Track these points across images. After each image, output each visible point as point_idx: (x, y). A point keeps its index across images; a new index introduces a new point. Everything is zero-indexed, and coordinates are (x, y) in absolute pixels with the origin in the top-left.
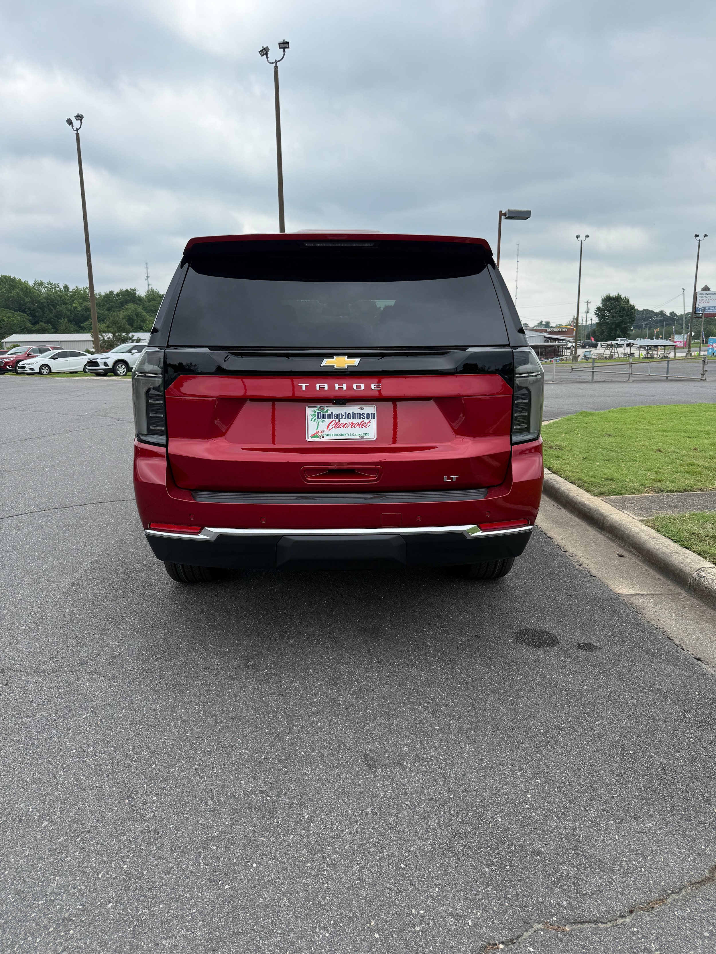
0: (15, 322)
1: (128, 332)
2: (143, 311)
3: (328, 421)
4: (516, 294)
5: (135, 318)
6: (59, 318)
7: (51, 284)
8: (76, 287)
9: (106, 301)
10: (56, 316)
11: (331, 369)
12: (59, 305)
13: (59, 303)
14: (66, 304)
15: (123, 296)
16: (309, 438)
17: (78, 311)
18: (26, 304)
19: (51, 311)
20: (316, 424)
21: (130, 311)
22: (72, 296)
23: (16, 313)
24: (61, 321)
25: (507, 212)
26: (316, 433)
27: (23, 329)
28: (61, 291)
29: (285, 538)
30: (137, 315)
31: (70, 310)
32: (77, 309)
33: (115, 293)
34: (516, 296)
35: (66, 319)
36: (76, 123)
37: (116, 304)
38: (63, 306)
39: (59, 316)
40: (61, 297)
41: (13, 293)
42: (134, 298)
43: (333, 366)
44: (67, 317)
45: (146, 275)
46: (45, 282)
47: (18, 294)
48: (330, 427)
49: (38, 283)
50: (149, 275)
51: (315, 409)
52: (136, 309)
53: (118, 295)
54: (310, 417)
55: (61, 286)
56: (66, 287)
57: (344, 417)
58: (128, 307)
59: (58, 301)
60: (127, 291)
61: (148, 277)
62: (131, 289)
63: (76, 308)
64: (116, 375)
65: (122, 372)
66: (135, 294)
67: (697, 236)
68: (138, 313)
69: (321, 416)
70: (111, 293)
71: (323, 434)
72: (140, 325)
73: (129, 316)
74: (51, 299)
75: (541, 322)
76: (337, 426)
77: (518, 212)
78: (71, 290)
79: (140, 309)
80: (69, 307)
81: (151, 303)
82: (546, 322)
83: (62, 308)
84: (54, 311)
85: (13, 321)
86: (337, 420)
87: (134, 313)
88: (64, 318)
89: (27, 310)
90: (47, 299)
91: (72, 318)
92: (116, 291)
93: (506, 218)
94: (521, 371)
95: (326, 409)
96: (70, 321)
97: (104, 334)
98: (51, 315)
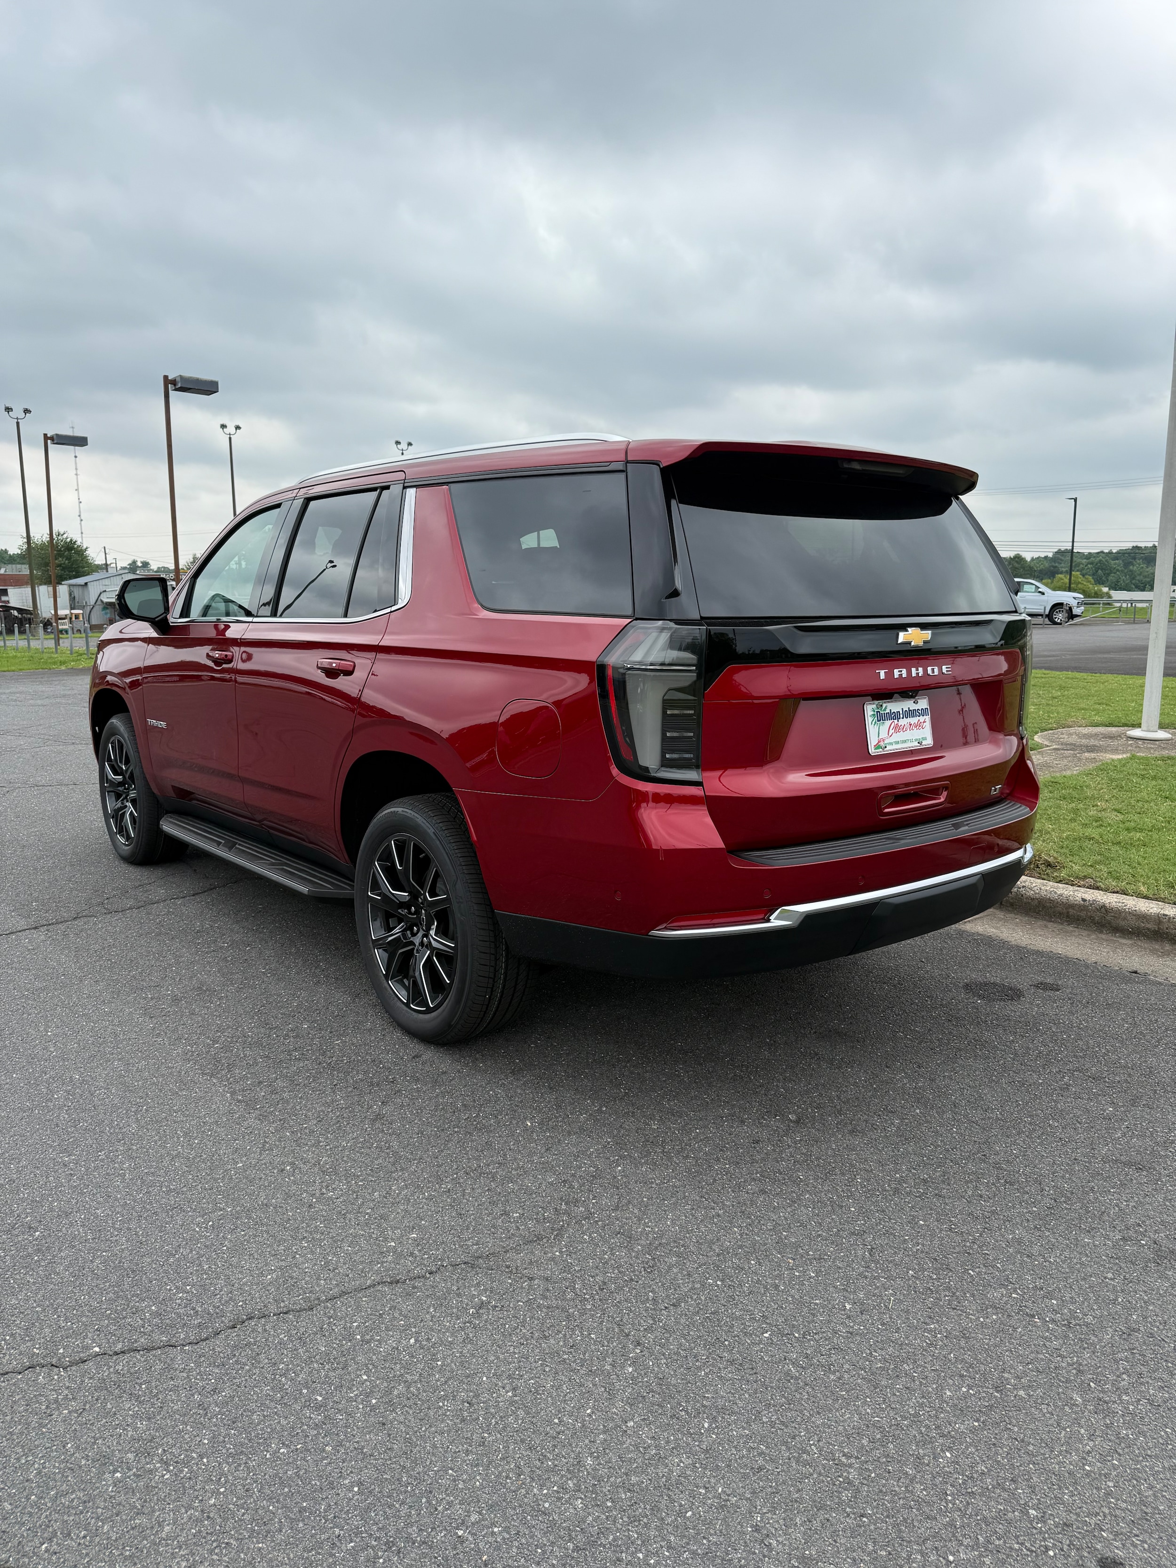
3: (888, 723)
4: (80, 512)
11: (907, 648)
16: (872, 751)
20: (876, 727)
25: (178, 379)
26: (879, 742)
29: (883, 903)
34: (79, 516)
43: (910, 643)
48: (891, 731)
51: (874, 706)
54: (870, 719)
57: (901, 716)
67: (398, 443)
69: (881, 717)
71: (886, 742)
75: (134, 562)
76: (897, 729)
77: (198, 381)
82: (142, 562)
86: (896, 721)
93: (176, 390)
95: (884, 705)
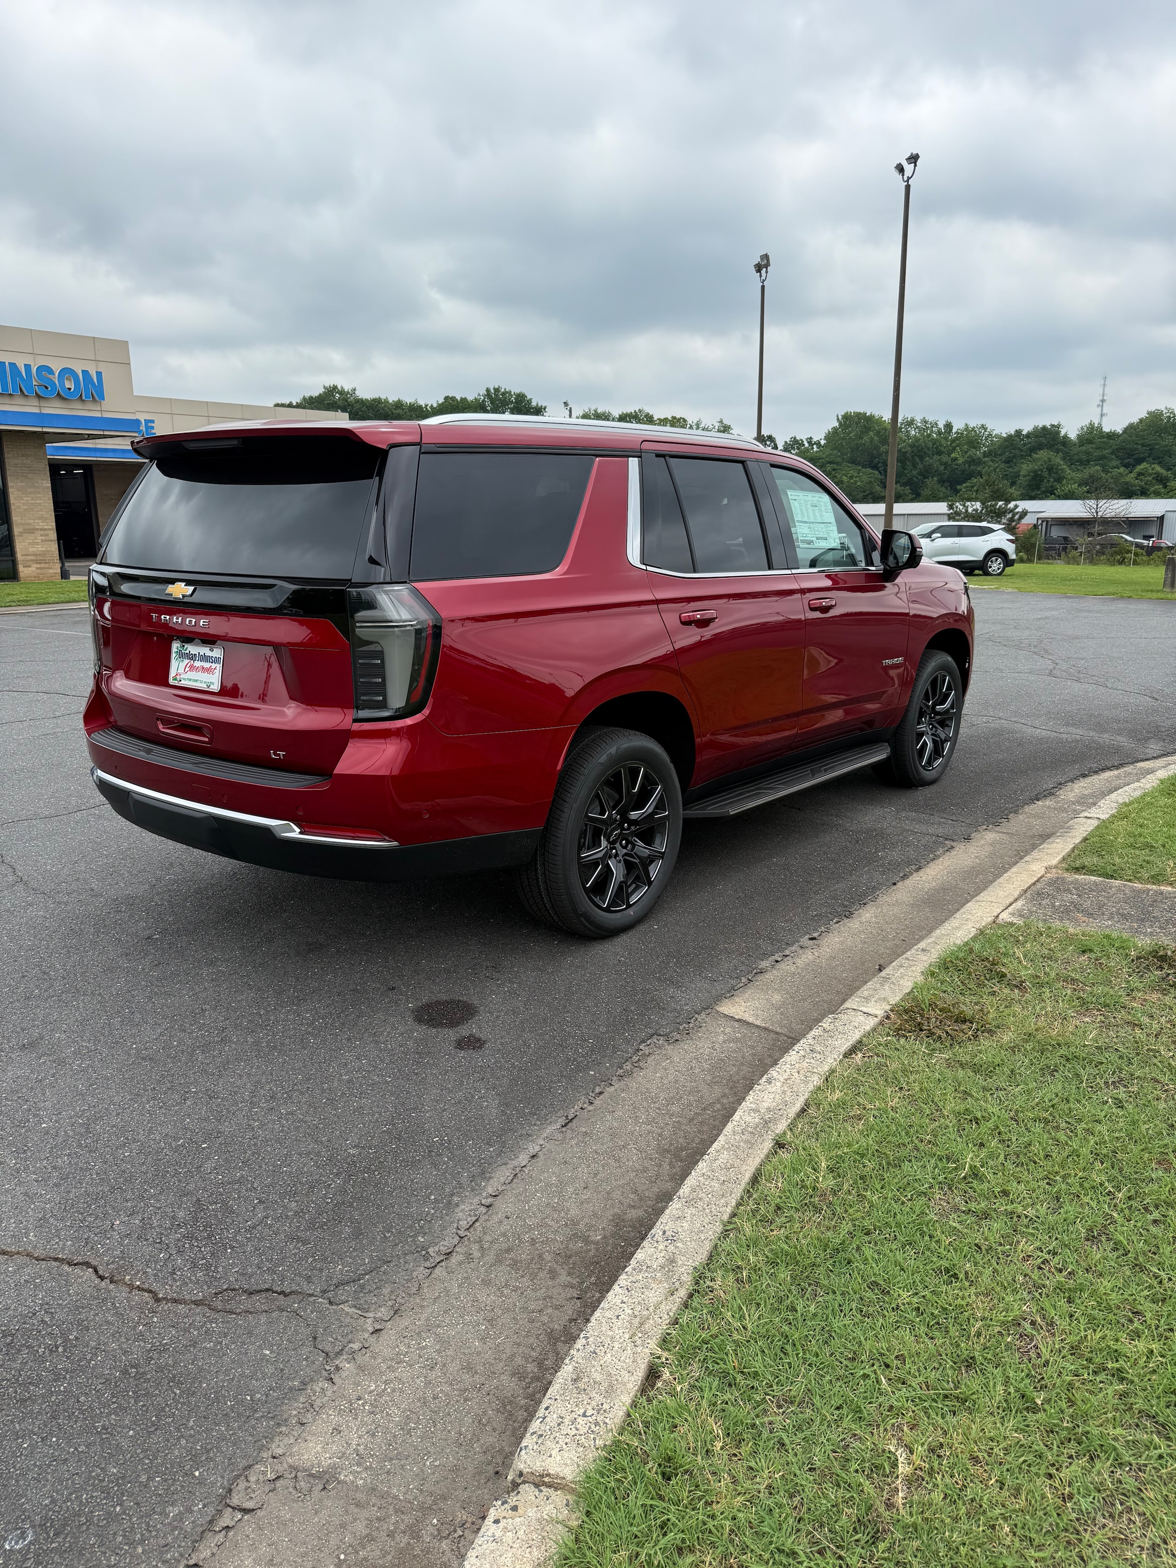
0: (859, 484)
1: (1008, 501)
2: (1062, 463)
3: (187, 661)
5: (1046, 474)
6: (924, 478)
7: (926, 422)
8: (966, 425)
9: (1007, 447)
10: (920, 474)
12: (929, 456)
13: (930, 453)
14: (940, 453)
15: (1036, 437)
16: (171, 680)
17: (957, 465)
18: (881, 455)
19: (914, 465)
20: (177, 663)
21: (1039, 463)
22: (953, 441)
23: (864, 470)
24: (928, 481)
26: (178, 675)
27: (867, 495)
28: (939, 433)
30: (1050, 469)
31: (946, 464)
32: (957, 462)
33: (1024, 433)
35: (935, 479)
36: (908, 168)
37: (1022, 451)
38: (935, 456)
39: (926, 473)
40: (934, 442)
41: (866, 439)
42: (1054, 440)
44: (938, 475)
45: (1101, 398)
46: (918, 419)
47: (872, 440)
48: (188, 669)
49: (907, 422)
50: (1105, 398)
51: (179, 645)
52: (1050, 459)
53: (1028, 435)
54: (175, 655)
55: (941, 425)
56: (949, 426)
57: (197, 658)
58: (1037, 456)
59: (928, 449)
60: (1044, 428)
61: (1103, 401)
62: (1052, 426)
63: (956, 459)
64: (987, 573)
65: (996, 568)
66: (1059, 433)
68: (1052, 466)
69: (182, 655)
70: (1018, 432)
71: (182, 677)
72: (1052, 487)
73: (1036, 472)
74: (918, 447)
78: (954, 430)
79: (1058, 460)
80: (945, 458)
81: (1084, 448)
83: (933, 461)
84: (920, 466)
85: (856, 482)
86: (192, 662)
87: (1046, 466)
88: (933, 477)
89: (880, 465)
90: (912, 446)
91: (946, 476)
92: (1027, 428)
94: (360, 619)
95: (187, 646)
96: (942, 482)
97: (968, 503)
98: (914, 473)
